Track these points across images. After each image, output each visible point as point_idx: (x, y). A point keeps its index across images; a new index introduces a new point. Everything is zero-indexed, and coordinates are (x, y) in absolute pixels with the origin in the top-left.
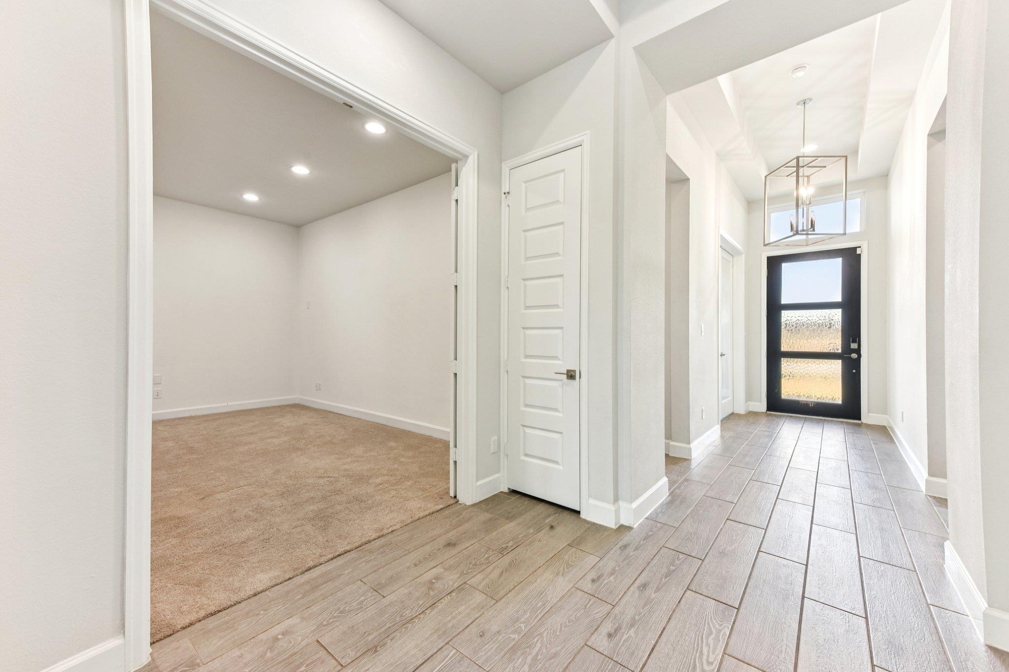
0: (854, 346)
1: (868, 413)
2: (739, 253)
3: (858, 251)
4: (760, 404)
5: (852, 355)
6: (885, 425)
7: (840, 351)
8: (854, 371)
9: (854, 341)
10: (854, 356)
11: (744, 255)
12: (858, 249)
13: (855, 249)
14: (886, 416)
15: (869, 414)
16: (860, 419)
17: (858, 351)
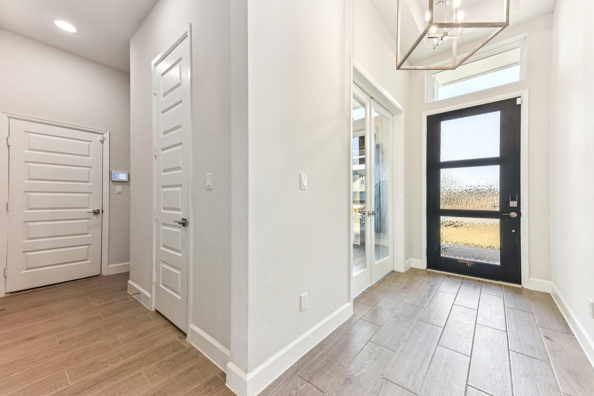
0: (513, 204)
1: (529, 277)
2: (399, 111)
3: (518, 102)
4: (420, 261)
5: (511, 214)
6: (549, 292)
7: (498, 209)
8: (513, 231)
9: (513, 199)
10: (514, 215)
11: (403, 113)
12: (517, 99)
13: (515, 100)
14: (550, 282)
15: (530, 279)
16: (520, 283)
17: (517, 210)
